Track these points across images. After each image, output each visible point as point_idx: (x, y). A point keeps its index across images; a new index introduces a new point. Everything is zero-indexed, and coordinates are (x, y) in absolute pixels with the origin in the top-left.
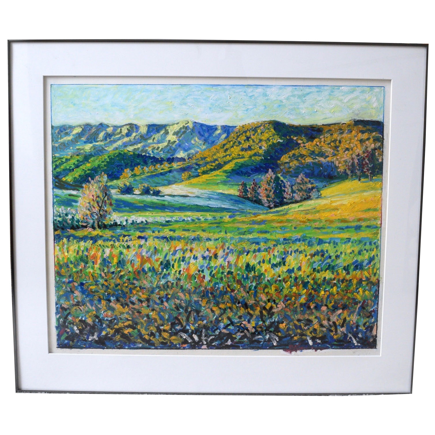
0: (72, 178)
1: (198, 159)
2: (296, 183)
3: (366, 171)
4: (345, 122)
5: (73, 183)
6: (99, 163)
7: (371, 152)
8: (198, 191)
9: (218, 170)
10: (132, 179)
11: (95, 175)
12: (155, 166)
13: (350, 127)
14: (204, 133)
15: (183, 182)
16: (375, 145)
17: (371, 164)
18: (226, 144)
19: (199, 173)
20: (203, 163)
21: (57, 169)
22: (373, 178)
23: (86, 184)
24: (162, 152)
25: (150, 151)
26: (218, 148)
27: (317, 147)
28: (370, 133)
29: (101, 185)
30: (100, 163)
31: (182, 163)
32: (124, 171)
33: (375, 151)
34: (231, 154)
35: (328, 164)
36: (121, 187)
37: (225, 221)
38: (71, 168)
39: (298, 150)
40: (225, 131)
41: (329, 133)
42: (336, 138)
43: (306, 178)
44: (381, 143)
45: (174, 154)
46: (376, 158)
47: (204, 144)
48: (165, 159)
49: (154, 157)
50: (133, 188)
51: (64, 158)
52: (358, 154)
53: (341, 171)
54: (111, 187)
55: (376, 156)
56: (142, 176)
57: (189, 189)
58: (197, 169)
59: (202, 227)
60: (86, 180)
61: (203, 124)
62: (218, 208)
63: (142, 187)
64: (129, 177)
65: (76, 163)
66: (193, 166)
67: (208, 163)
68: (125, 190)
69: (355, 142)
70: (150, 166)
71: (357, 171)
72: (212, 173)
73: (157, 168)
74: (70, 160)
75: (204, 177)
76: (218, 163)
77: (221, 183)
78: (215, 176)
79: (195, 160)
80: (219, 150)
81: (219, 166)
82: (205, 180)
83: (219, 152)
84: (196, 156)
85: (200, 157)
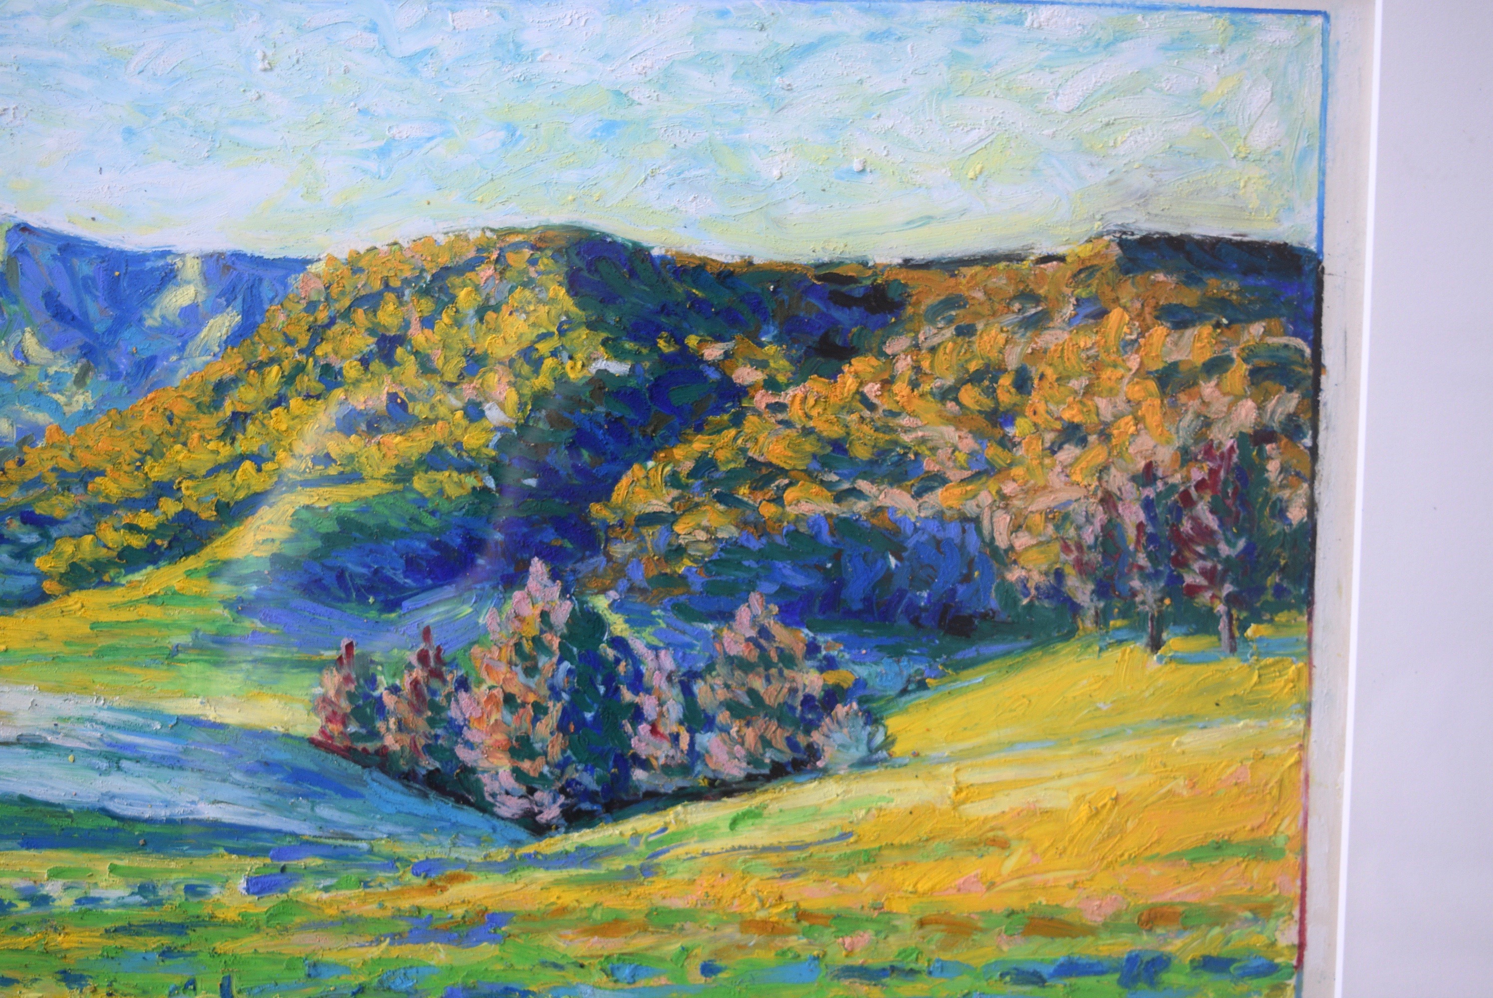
1: (37, 482)
2: (720, 659)
3: (1201, 581)
4: (1061, 250)
7: (1235, 458)
8: (34, 705)
9: (173, 560)
13: (1095, 282)
14: (81, 302)
16: (1260, 408)
17: (1238, 536)
18: (235, 381)
19: (42, 576)
20: (75, 509)
22: (1249, 632)
26: (181, 408)
27: (867, 413)
28: (1231, 322)
33: (1261, 451)
34: (267, 454)
35: (940, 535)
37: (220, 914)
39: (733, 432)
40: (229, 295)
41: (950, 321)
42: (994, 355)
43: (786, 625)
44: (1304, 397)
46: (1267, 497)
47: (80, 381)
52: (1149, 466)
53: (1031, 585)
55: (1266, 482)
58: (32, 546)
59: (63, 954)
61: (78, 239)
62: (170, 821)
67: (106, 509)
69: (1125, 387)
71: (1136, 584)
72: (137, 577)
75: (79, 605)
76: (180, 508)
77: (194, 647)
78: (152, 599)
79: (15, 489)
80: (187, 423)
81: (181, 531)
82: (87, 630)
83: (182, 439)
84: (27, 463)
85: (54, 469)
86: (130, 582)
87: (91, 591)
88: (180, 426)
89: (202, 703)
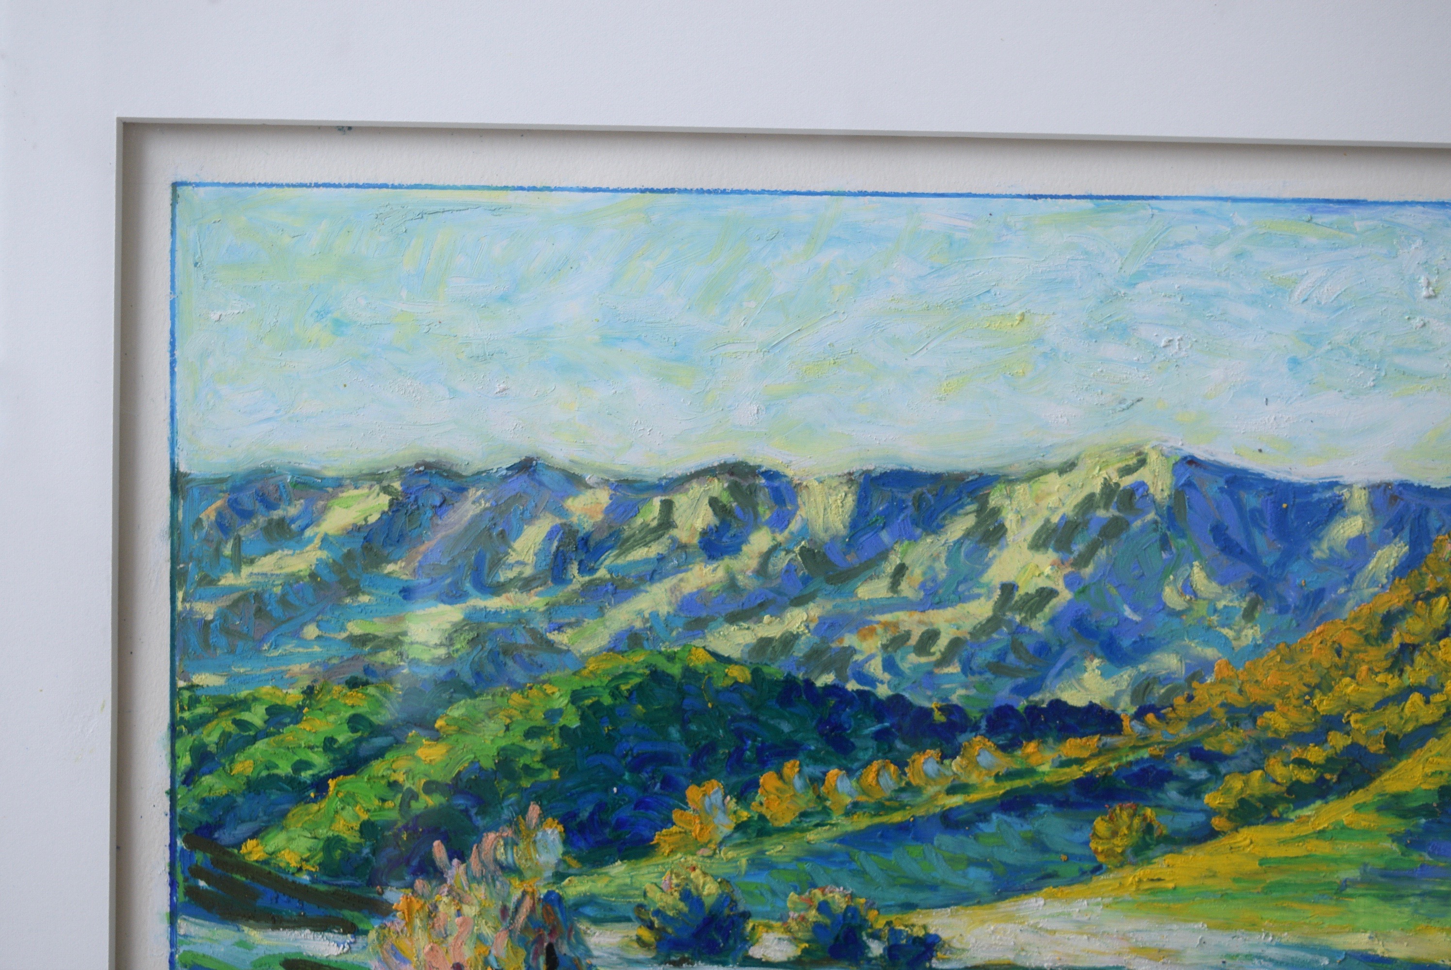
0: (311, 843)
1: (1206, 718)
5: (314, 881)
6: (503, 743)
8: (1203, 942)
9: (1342, 794)
10: (743, 856)
11: (480, 822)
12: (901, 764)
14: (1249, 536)
15: (1101, 881)
18: (1403, 612)
19: (1211, 813)
20: (1244, 744)
21: (207, 780)
23: (411, 886)
24: (954, 669)
25: (871, 657)
26: (1349, 641)
29: (518, 894)
30: (516, 737)
31: (1094, 741)
32: (683, 799)
34: (1435, 685)
36: (658, 912)
38: (306, 775)
40: (1396, 526)
45: (1043, 679)
47: (1249, 615)
48: (974, 714)
49: (897, 702)
50: (746, 916)
51: (255, 699)
54: (589, 911)
56: (811, 836)
57: (1143, 924)
58: (1201, 783)
60: (408, 862)
61: (1245, 471)
63: (813, 915)
64: (720, 844)
65: (343, 737)
66: (1175, 768)
67: (1274, 744)
68: (685, 936)
70: (869, 762)
72: (1306, 812)
73: (915, 781)
74: (297, 721)
75: (1248, 841)
76: (1349, 742)
77: (1362, 882)
78: (1321, 834)
79: (1184, 725)
80: (1356, 656)
81: (1350, 765)
82: (1255, 866)
83: (1350, 671)
84: (1196, 699)
85: (1223, 705)
86: (1299, 817)
87: (1260, 827)
88: (1348, 659)
89: (1370, 938)
